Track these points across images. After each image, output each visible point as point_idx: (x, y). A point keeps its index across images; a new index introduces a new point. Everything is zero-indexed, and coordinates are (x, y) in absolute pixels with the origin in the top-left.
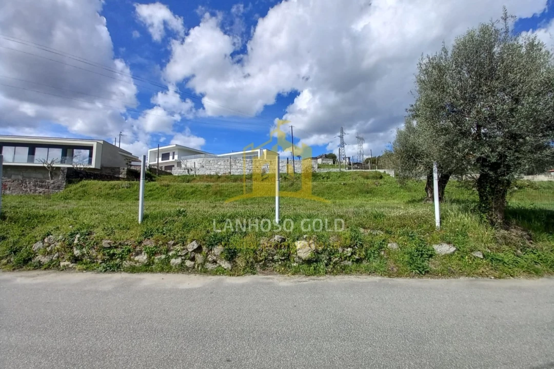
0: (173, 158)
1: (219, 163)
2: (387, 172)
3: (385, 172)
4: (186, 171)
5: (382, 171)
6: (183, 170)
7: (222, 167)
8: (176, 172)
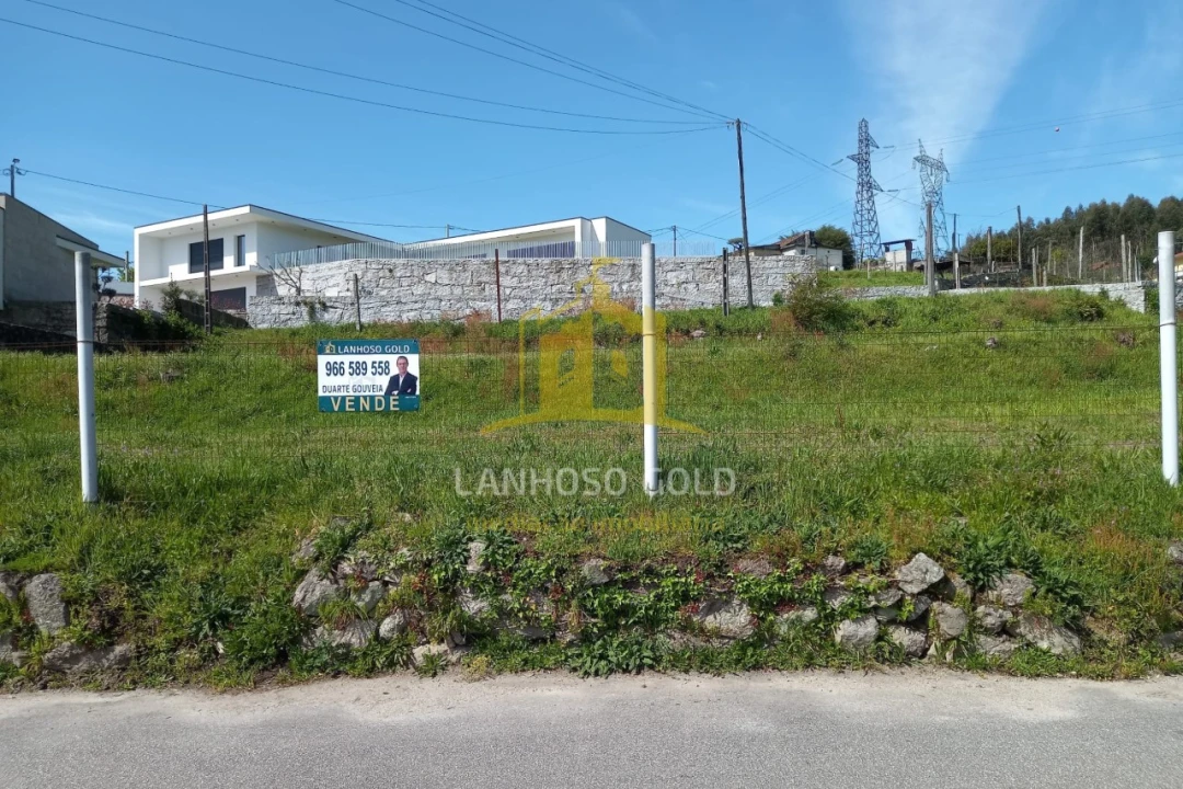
0: (240, 261)
1: (431, 278)
2: (1113, 296)
3: (1104, 294)
4: (304, 310)
5: (1091, 289)
6: (291, 309)
7: (444, 292)
8: (262, 314)
